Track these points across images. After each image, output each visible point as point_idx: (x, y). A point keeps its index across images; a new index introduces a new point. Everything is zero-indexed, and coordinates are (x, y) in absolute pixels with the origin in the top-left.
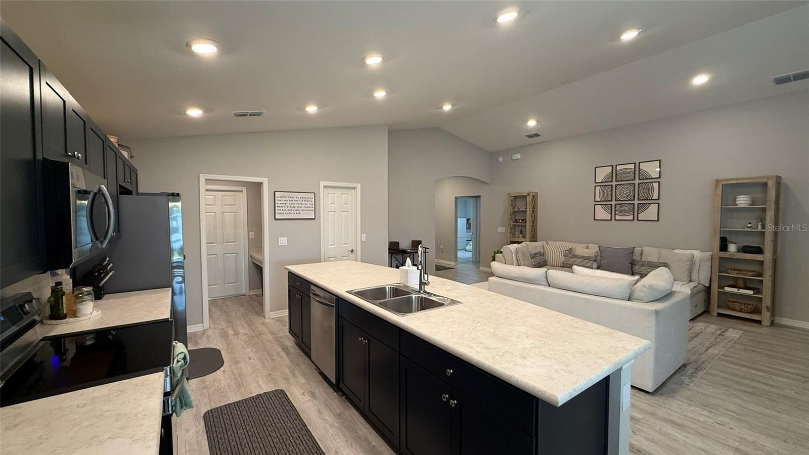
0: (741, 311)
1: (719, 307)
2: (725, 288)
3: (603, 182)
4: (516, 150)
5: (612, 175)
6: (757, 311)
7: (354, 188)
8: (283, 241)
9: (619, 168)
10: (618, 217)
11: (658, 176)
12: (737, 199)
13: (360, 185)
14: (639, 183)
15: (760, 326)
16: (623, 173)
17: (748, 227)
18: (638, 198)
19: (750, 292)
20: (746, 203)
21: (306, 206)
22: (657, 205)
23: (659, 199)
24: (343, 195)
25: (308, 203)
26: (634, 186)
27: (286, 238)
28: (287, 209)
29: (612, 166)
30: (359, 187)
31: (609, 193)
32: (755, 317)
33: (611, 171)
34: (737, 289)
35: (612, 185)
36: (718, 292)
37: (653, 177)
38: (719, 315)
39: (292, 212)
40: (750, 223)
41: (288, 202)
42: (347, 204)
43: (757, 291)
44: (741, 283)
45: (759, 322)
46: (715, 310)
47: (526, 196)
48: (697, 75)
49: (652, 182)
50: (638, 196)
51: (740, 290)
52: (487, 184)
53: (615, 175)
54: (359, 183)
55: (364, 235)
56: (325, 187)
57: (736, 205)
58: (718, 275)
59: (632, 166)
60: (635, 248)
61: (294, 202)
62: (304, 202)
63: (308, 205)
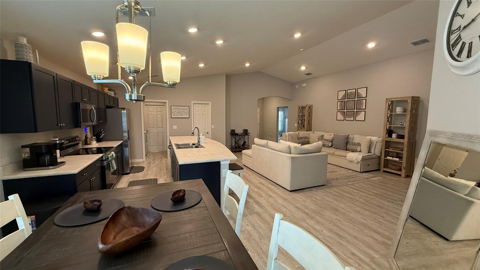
0: (394, 169)
1: (384, 167)
2: (387, 157)
3: (341, 99)
4: (303, 81)
5: (345, 96)
6: (400, 170)
7: (209, 104)
8: (175, 127)
9: (349, 91)
10: (347, 119)
11: (365, 96)
12: (396, 109)
13: (211, 102)
14: (357, 100)
15: (400, 177)
16: (350, 95)
17: (400, 125)
18: (356, 108)
19: (398, 159)
20: (400, 111)
21: (185, 112)
22: (364, 112)
23: (365, 109)
24: (203, 107)
25: (186, 111)
26: (355, 102)
27: (176, 126)
28: (177, 113)
29: (346, 90)
30: (210, 103)
31: (344, 105)
32: (399, 173)
33: (345, 93)
34: (392, 158)
35: (345, 101)
36: (384, 159)
37: (363, 97)
38: (384, 171)
39: (179, 115)
40: (401, 122)
41: (177, 110)
42: (205, 111)
43: (401, 158)
44: (395, 155)
45: (400, 175)
46: (383, 169)
47: (305, 107)
48: (369, 42)
49: (363, 100)
50: (356, 107)
51: (393, 158)
52: (291, 100)
53: (346, 96)
54: (210, 101)
55: (213, 126)
56: (193, 103)
57: (396, 112)
58: (384, 151)
59: (354, 91)
60: (349, 135)
61: (179, 110)
62: (184, 110)
63: (186, 112)
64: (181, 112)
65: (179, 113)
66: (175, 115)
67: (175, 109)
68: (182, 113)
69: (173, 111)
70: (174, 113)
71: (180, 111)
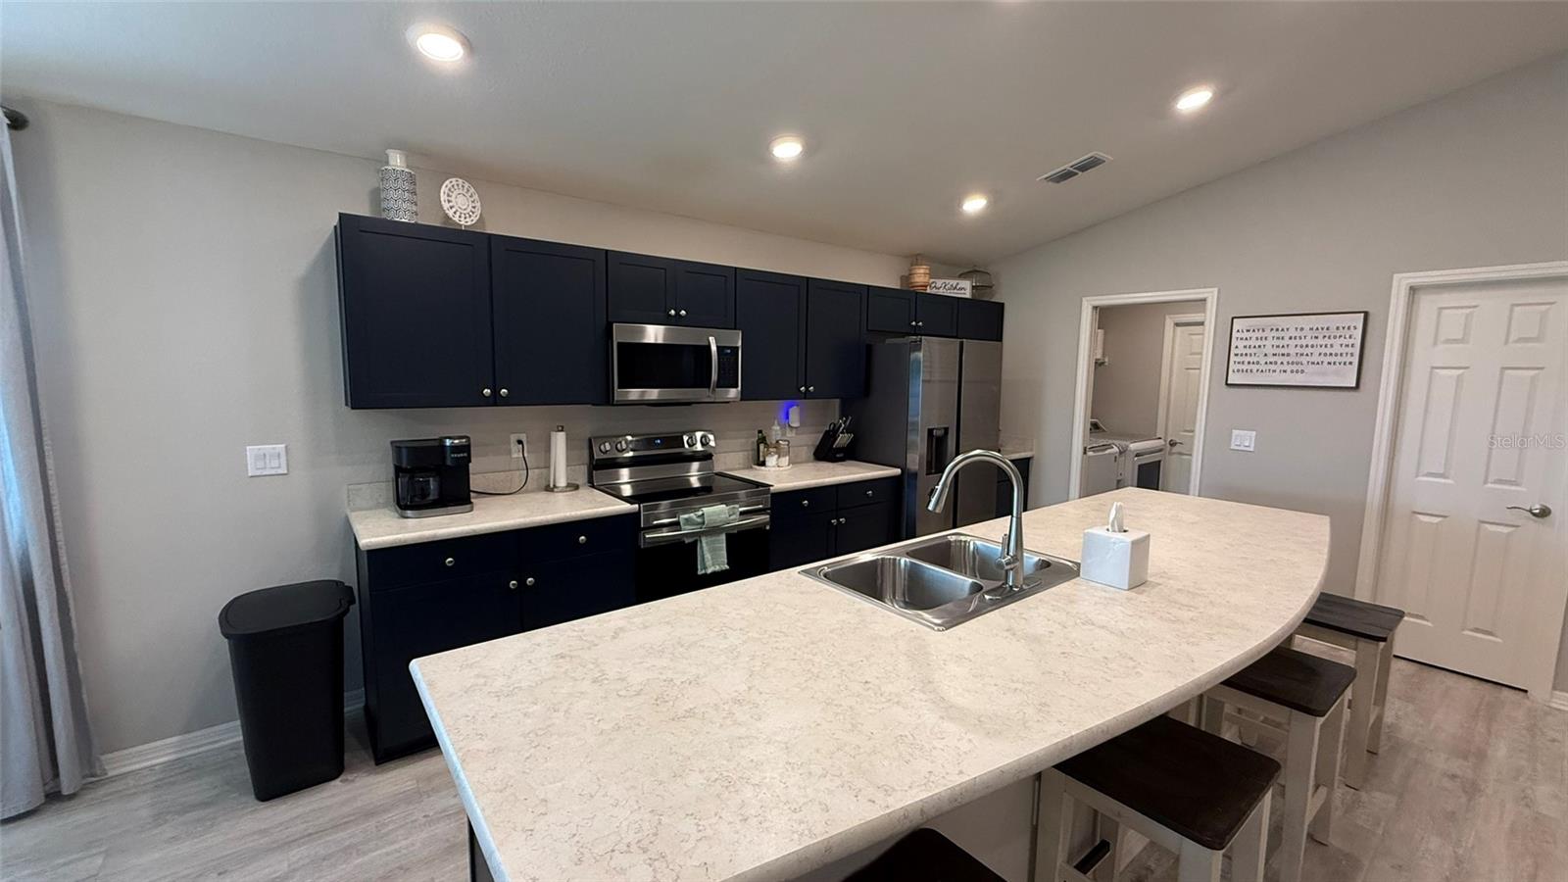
8: (1244, 439)
21: (1331, 351)
25: (1340, 341)
27: (1253, 432)
28: (1265, 360)
39: (1279, 367)
41: (1271, 342)
42: (1536, 338)
56: (1414, 289)
61: (1286, 341)
62: (1320, 341)
63: (1337, 349)
64: (1292, 351)
65: (1279, 359)
66: (1255, 367)
67: (1259, 334)
68: (1304, 360)
69: (1241, 344)
70: (1248, 359)
71: (1293, 343)
